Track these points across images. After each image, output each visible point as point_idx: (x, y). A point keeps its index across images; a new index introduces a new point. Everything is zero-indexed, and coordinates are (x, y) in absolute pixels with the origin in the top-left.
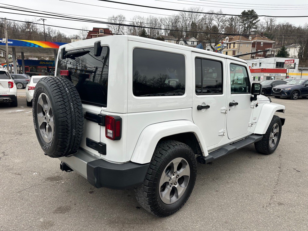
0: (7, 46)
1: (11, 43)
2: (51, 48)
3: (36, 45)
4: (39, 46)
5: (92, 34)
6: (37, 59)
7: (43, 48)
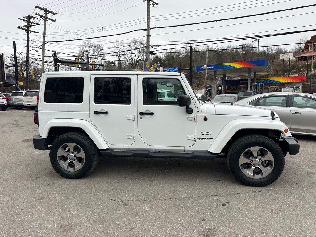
0: (206, 70)
1: (212, 67)
2: (244, 67)
3: (231, 66)
4: (234, 67)
5: (309, 45)
6: (240, 79)
7: (238, 68)
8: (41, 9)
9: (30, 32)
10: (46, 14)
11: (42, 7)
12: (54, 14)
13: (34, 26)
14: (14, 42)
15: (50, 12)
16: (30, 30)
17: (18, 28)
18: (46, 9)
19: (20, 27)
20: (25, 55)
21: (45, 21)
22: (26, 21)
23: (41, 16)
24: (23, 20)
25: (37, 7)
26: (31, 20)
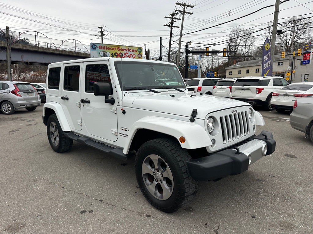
8: (181, 5)
9: (173, 27)
10: (184, 8)
11: (182, 3)
12: (192, 7)
13: (176, 21)
14: (161, 38)
15: (188, 6)
16: (173, 25)
17: (164, 25)
18: (185, 3)
19: (166, 24)
20: (168, 48)
21: (184, 15)
22: (170, 18)
23: (180, 11)
24: (168, 17)
25: (177, 4)
26: (175, 17)
